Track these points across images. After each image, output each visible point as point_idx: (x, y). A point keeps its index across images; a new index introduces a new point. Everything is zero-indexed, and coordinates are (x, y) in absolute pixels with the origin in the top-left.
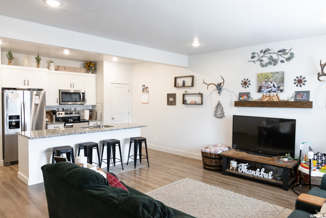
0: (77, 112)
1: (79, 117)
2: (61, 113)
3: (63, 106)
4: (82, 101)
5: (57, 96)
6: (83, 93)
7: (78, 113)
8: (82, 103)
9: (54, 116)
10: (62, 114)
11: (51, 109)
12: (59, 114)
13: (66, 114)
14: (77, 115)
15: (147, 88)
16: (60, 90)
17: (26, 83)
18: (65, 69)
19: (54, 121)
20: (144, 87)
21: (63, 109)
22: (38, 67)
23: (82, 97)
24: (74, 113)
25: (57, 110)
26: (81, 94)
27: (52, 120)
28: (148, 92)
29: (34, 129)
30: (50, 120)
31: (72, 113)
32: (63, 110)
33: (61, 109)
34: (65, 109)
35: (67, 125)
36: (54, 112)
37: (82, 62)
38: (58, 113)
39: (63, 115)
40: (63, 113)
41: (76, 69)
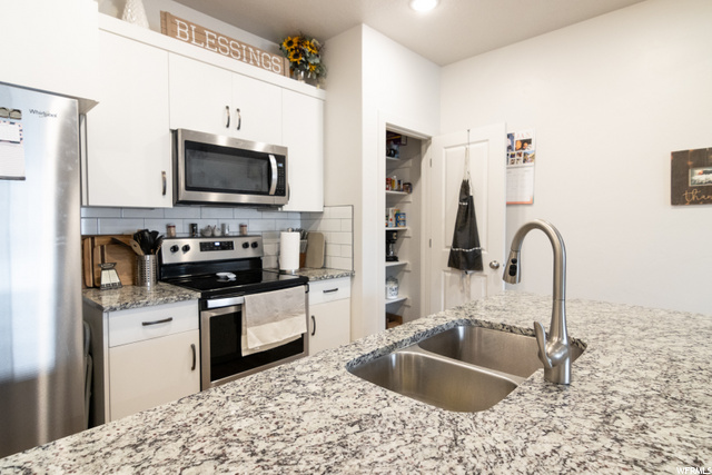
0: (250, 241)
1: (257, 262)
2: (182, 243)
3: (192, 214)
4: (276, 194)
5: (161, 159)
6: (281, 159)
7: (255, 245)
8: (275, 200)
9: (149, 259)
10: (186, 248)
11: (137, 227)
12: (175, 249)
13: (204, 247)
14: (250, 253)
16: (175, 133)
19: (149, 284)
21: (193, 227)
23: (275, 176)
24: (238, 243)
25: (162, 231)
26: (273, 160)
27: (138, 280)
28: (531, 159)
30: (127, 280)
31: (228, 246)
32: (193, 231)
33: (181, 228)
34: (201, 226)
35: (212, 303)
36: (150, 242)
38: (166, 244)
39: (192, 253)
40: (193, 243)
41: (248, 51)
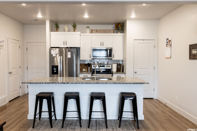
0: (108, 66)
4: (109, 57)
6: (110, 50)
8: (110, 58)
9: (89, 68)
14: (108, 68)
15: (170, 41)
17: (65, 44)
18: (97, 31)
20: (167, 41)
22: (74, 31)
24: (106, 66)
25: (92, 63)
26: (108, 51)
28: (171, 46)
29: (67, 76)
31: (104, 66)
34: (99, 63)
37: (115, 25)
38: (93, 65)
41: (106, 31)
